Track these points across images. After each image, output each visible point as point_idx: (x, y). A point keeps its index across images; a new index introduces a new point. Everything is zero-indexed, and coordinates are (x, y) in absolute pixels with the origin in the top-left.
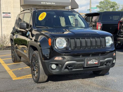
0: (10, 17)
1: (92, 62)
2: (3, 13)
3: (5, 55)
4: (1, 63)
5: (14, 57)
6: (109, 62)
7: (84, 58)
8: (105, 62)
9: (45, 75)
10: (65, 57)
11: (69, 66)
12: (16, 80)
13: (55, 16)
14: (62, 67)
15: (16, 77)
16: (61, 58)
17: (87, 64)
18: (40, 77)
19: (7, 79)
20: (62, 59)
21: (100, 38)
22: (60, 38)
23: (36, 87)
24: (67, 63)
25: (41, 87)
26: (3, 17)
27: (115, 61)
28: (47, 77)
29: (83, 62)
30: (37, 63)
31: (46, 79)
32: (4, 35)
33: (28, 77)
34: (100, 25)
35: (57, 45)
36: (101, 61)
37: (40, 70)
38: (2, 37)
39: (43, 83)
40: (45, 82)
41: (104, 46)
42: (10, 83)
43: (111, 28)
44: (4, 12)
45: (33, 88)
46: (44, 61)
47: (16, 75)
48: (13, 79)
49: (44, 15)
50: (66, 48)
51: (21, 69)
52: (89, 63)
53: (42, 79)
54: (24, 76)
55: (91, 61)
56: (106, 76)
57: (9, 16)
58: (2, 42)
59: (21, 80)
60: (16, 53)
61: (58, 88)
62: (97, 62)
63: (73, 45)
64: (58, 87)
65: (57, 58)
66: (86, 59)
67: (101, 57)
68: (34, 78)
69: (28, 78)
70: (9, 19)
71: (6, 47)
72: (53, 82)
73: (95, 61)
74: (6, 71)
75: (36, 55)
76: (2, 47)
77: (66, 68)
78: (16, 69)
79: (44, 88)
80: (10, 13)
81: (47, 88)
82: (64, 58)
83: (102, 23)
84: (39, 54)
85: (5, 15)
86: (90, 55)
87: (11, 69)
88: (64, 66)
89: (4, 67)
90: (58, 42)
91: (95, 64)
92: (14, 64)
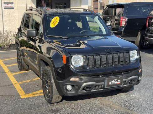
0: (13, 8)
1: (114, 83)
2: (4, 3)
3: (9, 58)
4: (6, 71)
5: (21, 64)
6: (134, 80)
7: (105, 79)
8: (129, 81)
9: (58, 95)
10: (83, 77)
11: (87, 88)
12: (25, 98)
13: (70, 21)
14: (79, 88)
15: (25, 94)
16: (77, 78)
17: (108, 85)
18: (53, 97)
19: (14, 97)
20: (79, 80)
21: (123, 53)
22: (76, 55)
23: (48, 109)
24: (85, 84)
25: (55, 109)
26: (4, 8)
27: (141, 77)
28: (61, 98)
29: (103, 83)
30: (49, 81)
31: (60, 100)
32: (7, 31)
33: (39, 93)
34: (125, 20)
35: (73, 63)
36: (124, 80)
37: (54, 90)
38: (4, 33)
39: (57, 104)
40: (59, 102)
41: (128, 62)
42: (18, 103)
43: (137, 24)
44: (6, 2)
45: (45, 112)
46: (58, 81)
47: (24, 91)
48: (22, 97)
49: (56, 20)
50: (83, 67)
51: (30, 82)
52: (110, 83)
53: (56, 100)
54: (34, 93)
55: (112, 81)
56: (129, 92)
57: (12, 6)
58: (4, 40)
59: (30, 98)
60: (23, 60)
61: (74, 111)
62: (120, 82)
63: (91, 63)
64: (74, 109)
65: (73, 79)
66: (107, 79)
67: (125, 75)
68: (46, 97)
69: (39, 95)
70: (12, 10)
71: (10, 46)
72: (68, 102)
73: (117, 81)
74: (13, 84)
75: (48, 72)
76: (5, 46)
77: (84, 89)
78: (24, 82)
79: (58, 111)
80: (13, 3)
81: (61, 111)
82: (81, 79)
83: (127, 17)
84: (51, 72)
85: (7, 5)
86: (111, 74)
87: (18, 82)
88: (82, 88)
89: (9, 78)
90: (74, 59)
91: (117, 84)
92: (21, 74)
